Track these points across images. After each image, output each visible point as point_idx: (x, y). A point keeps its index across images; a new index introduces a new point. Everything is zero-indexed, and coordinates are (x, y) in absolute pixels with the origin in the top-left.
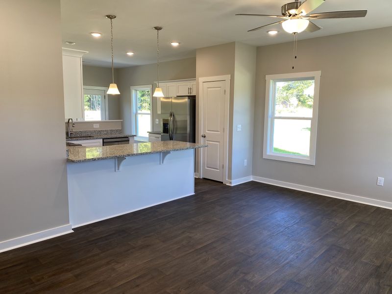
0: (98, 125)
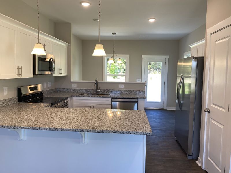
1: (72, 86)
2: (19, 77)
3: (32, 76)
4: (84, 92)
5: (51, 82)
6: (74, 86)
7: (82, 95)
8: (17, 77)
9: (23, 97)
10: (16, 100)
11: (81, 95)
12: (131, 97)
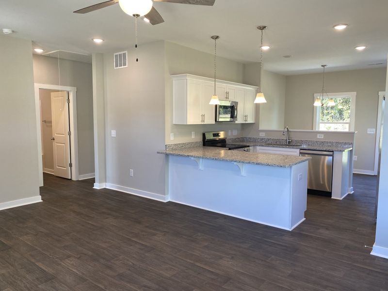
0: (323, 135)
2: (203, 123)
3: (214, 122)
6: (262, 135)
7: (269, 145)
8: (201, 123)
9: (207, 141)
10: (202, 143)
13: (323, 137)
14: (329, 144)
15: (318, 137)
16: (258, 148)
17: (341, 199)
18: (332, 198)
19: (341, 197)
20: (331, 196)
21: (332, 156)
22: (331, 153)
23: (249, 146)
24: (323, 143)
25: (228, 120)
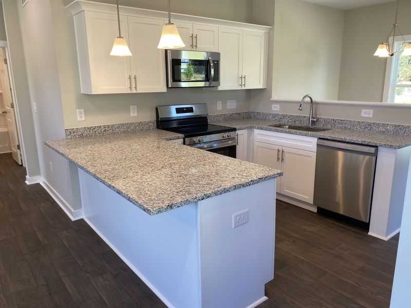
1: (273, 109)
4: (290, 121)
5: (235, 101)
6: (276, 108)
11: (269, 127)
12: (360, 141)
13: (371, 116)
14: (381, 129)
15: (363, 115)
16: (256, 131)
17: (386, 239)
18: (369, 233)
19: (387, 235)
20: (367, 230)
21: (375, 155)
22: (372, 150)
23: (235, 130)
24: (370, 125)
25: (202, 84)
